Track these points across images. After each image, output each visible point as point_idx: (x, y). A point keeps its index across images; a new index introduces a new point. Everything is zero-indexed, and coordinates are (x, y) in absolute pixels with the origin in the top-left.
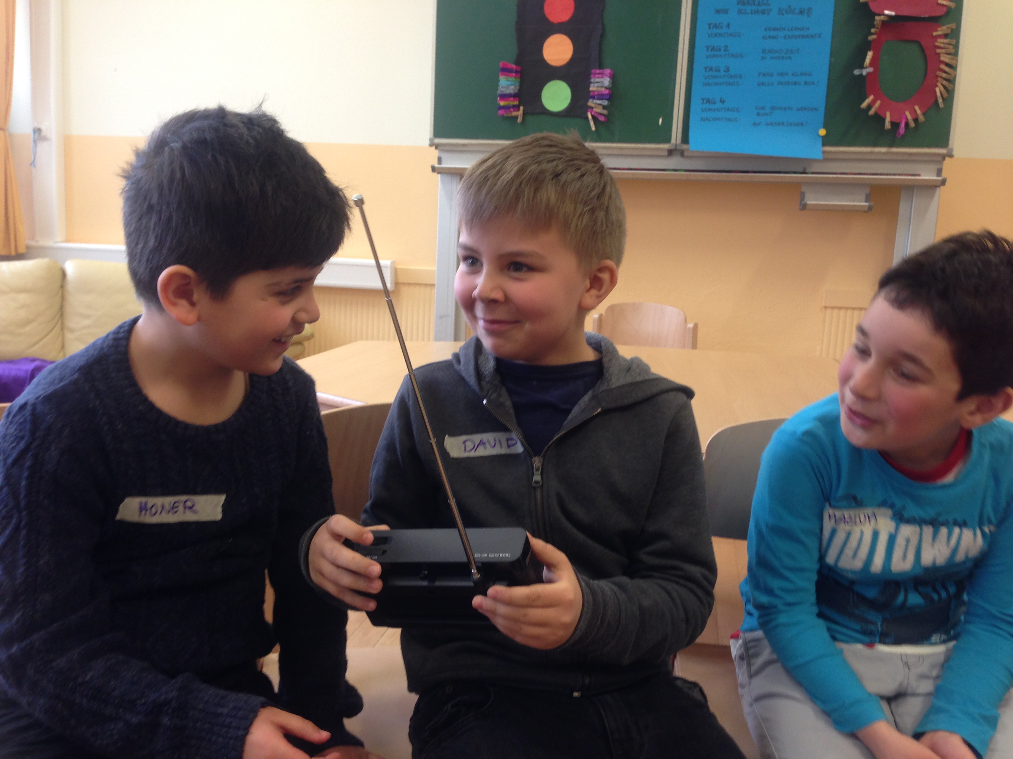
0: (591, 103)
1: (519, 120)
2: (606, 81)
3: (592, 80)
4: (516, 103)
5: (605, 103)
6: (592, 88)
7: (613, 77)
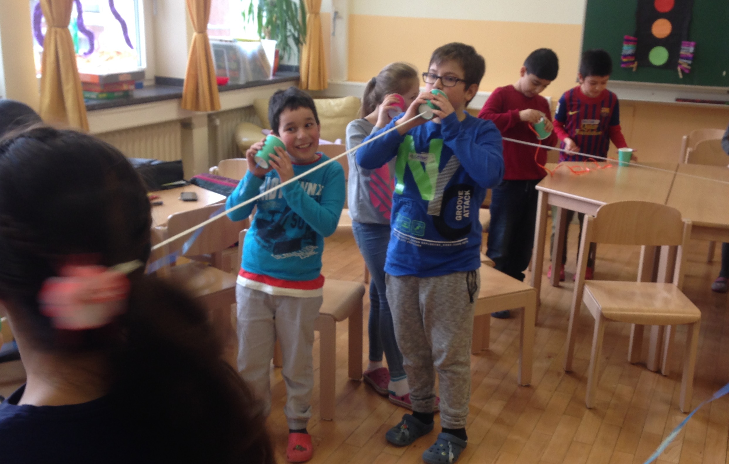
0: (681, 61)
1: (634, 70)
2: (692, 49)
3: (683, 47)
4: (633, 59)
5: (690, 62)
6: (682, 52)
7: (696, 47)
